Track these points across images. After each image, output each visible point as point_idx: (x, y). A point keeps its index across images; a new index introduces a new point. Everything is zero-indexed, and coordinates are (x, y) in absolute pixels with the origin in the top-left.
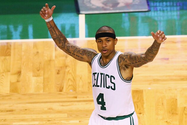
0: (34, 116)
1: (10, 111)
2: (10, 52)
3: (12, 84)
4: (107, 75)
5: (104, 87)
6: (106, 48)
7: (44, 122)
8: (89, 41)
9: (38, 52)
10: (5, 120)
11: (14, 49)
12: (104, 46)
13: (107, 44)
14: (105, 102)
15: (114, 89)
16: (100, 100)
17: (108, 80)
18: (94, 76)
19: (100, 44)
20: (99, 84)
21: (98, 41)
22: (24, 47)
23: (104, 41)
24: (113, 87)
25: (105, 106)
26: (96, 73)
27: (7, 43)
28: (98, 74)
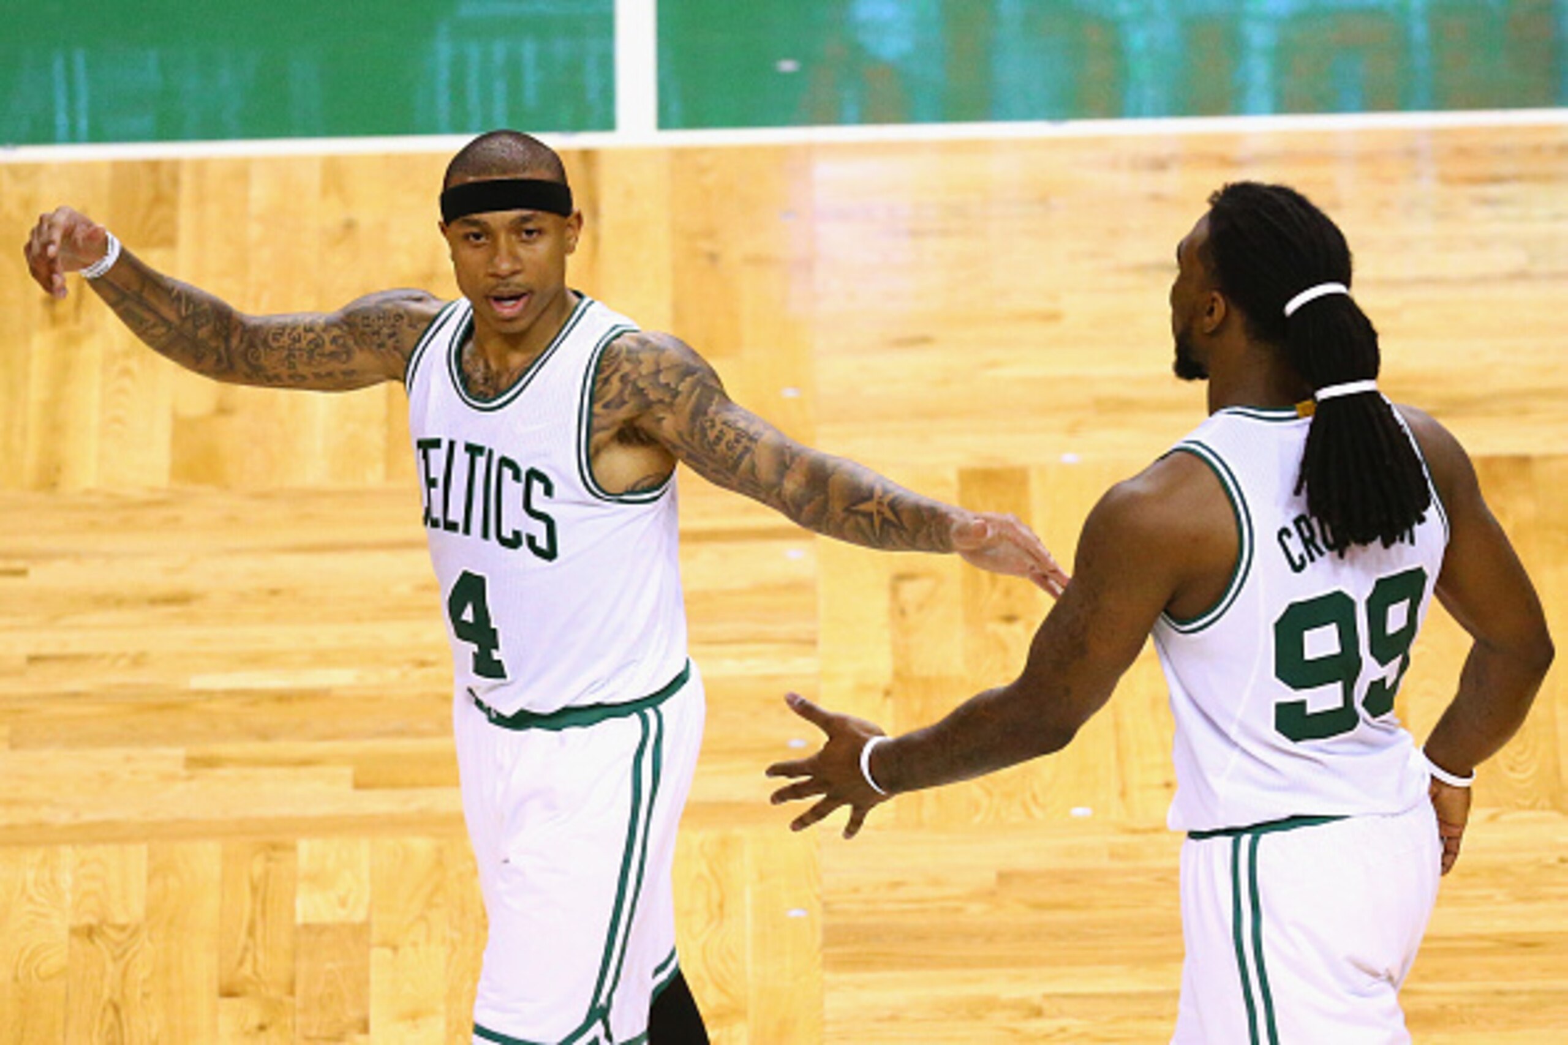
0: (327, 636)
1: (170, 600)
2: (171, 222)
3: (182, 426)
4: (505, 462)
5: (485, 535)
6: (518, 279)
7: (393, 674)
8: (680, 154)
9: (350, 226)
10: (138, 661)
11: (200, 200)
12: (505, 267)
13: (523, 251)
14: (494, 631)
15: (550, 554)
16: (468, 615)
17: (513, 491)
18: (425, 456)
19: (474, 256)
20: (456, 514)
21: (457, 228)
22: (260, 193)
23: (502, 238)
24: (542, 542)
25: (496, 655)
26: (436, 443)
27: (154, 166)
28: (452, 444)
